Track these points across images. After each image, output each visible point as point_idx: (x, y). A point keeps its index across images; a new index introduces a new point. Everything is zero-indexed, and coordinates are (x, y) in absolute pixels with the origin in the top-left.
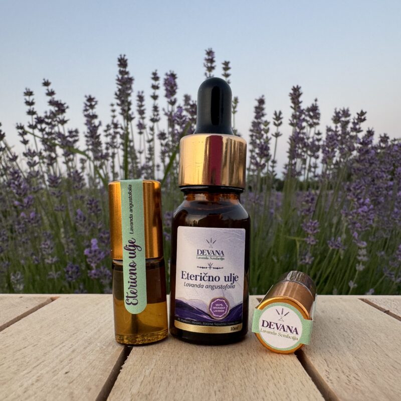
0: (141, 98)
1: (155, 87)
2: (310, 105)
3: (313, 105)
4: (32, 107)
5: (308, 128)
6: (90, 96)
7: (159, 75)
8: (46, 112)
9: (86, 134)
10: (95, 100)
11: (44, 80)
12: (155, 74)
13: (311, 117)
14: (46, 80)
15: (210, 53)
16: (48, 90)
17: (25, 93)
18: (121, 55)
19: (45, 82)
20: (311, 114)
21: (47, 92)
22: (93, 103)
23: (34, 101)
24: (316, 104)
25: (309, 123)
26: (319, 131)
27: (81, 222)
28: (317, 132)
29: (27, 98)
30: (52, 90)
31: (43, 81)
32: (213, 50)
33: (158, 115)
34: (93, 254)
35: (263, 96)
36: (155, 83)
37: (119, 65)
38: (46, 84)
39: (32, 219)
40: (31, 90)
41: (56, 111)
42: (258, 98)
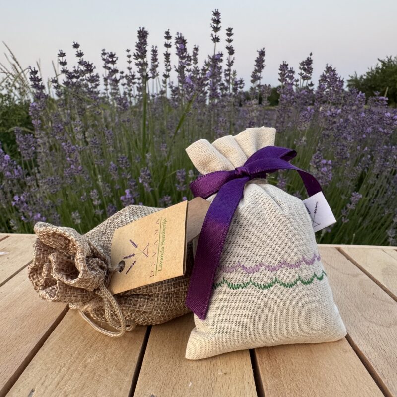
0: (155, 52)
1: (168, 46)
2: (305, 59)
3: (308, 58)
4: (65, 66)
5: (302, 80)
6: (111, 53)
7: (171, 34)
8: (75, 67)
9: (105, 77)
10: (115, 56)
11: (74, 42)
12: (167, 33)
13: (305, 70)
14: (76, 43)
15: (217, 14)
16: (78, 52)
17: (58, 54)
18: (140, 28)
19: (75, 44)
20: (306, 66)
21: (77, 53)
22: (114, 59)
23: (66, 61)
24: (310, 58)
25: (303, 76)
26: (311, 82)
27: (114, 172)
28: (310, 83)
29: (60, 58)
30: (80, 51)
31: (74, 44)
32: (219, 11)
33: (169, 65)
34: (127, 200)
35: (264, 49)
36: (168, 42)
37: (138, 36)
38: (76, 46)
39: (80, 171)
40: (63, 52)
41: (86, 71)
42: (259, 50)
